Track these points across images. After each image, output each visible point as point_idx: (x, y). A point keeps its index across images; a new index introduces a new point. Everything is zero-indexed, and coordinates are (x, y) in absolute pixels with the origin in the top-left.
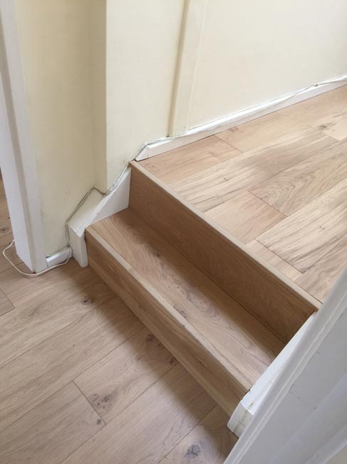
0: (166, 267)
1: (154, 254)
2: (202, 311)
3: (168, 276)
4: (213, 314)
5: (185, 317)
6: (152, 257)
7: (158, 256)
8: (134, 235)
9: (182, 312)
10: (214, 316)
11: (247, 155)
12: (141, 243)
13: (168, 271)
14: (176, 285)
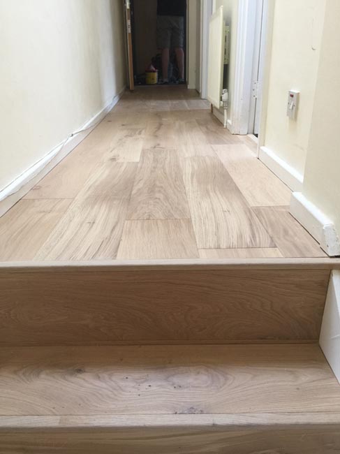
0: (105, 375)
1: (72, 374)
2: (207, 387)
3: (122, 384)
4: (222, 379)
5: (202, 412)
6: (73, 379)
7: (79, 371)
8: (15, 372)
9: (192, 411)
10: (226, 379)
11: (80, 198)
12: (38, 374)
13: (114, 378)
14: (146, 385)
